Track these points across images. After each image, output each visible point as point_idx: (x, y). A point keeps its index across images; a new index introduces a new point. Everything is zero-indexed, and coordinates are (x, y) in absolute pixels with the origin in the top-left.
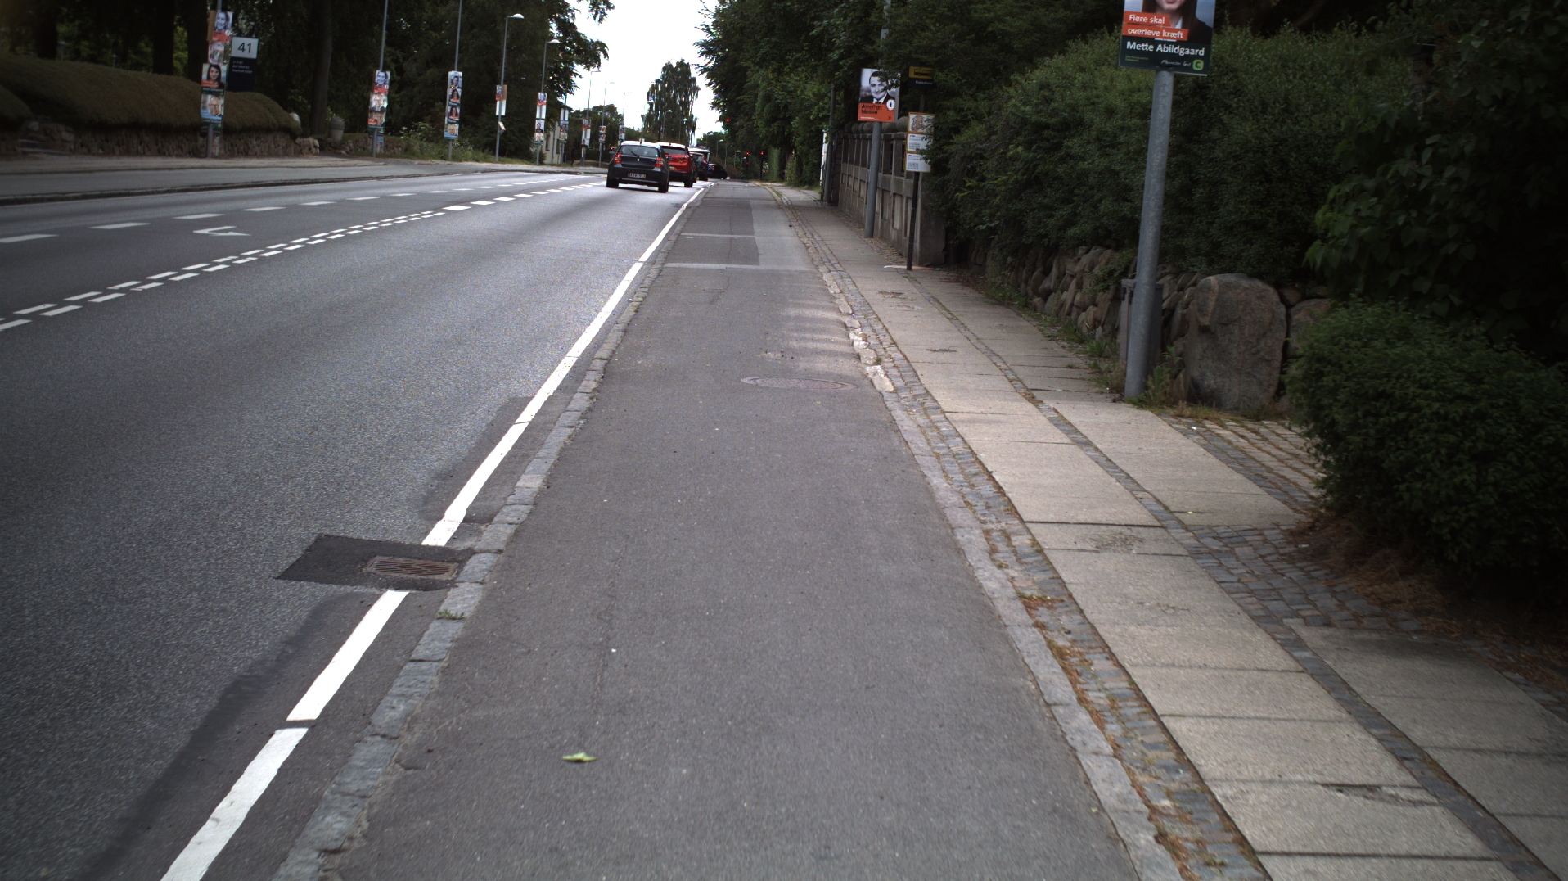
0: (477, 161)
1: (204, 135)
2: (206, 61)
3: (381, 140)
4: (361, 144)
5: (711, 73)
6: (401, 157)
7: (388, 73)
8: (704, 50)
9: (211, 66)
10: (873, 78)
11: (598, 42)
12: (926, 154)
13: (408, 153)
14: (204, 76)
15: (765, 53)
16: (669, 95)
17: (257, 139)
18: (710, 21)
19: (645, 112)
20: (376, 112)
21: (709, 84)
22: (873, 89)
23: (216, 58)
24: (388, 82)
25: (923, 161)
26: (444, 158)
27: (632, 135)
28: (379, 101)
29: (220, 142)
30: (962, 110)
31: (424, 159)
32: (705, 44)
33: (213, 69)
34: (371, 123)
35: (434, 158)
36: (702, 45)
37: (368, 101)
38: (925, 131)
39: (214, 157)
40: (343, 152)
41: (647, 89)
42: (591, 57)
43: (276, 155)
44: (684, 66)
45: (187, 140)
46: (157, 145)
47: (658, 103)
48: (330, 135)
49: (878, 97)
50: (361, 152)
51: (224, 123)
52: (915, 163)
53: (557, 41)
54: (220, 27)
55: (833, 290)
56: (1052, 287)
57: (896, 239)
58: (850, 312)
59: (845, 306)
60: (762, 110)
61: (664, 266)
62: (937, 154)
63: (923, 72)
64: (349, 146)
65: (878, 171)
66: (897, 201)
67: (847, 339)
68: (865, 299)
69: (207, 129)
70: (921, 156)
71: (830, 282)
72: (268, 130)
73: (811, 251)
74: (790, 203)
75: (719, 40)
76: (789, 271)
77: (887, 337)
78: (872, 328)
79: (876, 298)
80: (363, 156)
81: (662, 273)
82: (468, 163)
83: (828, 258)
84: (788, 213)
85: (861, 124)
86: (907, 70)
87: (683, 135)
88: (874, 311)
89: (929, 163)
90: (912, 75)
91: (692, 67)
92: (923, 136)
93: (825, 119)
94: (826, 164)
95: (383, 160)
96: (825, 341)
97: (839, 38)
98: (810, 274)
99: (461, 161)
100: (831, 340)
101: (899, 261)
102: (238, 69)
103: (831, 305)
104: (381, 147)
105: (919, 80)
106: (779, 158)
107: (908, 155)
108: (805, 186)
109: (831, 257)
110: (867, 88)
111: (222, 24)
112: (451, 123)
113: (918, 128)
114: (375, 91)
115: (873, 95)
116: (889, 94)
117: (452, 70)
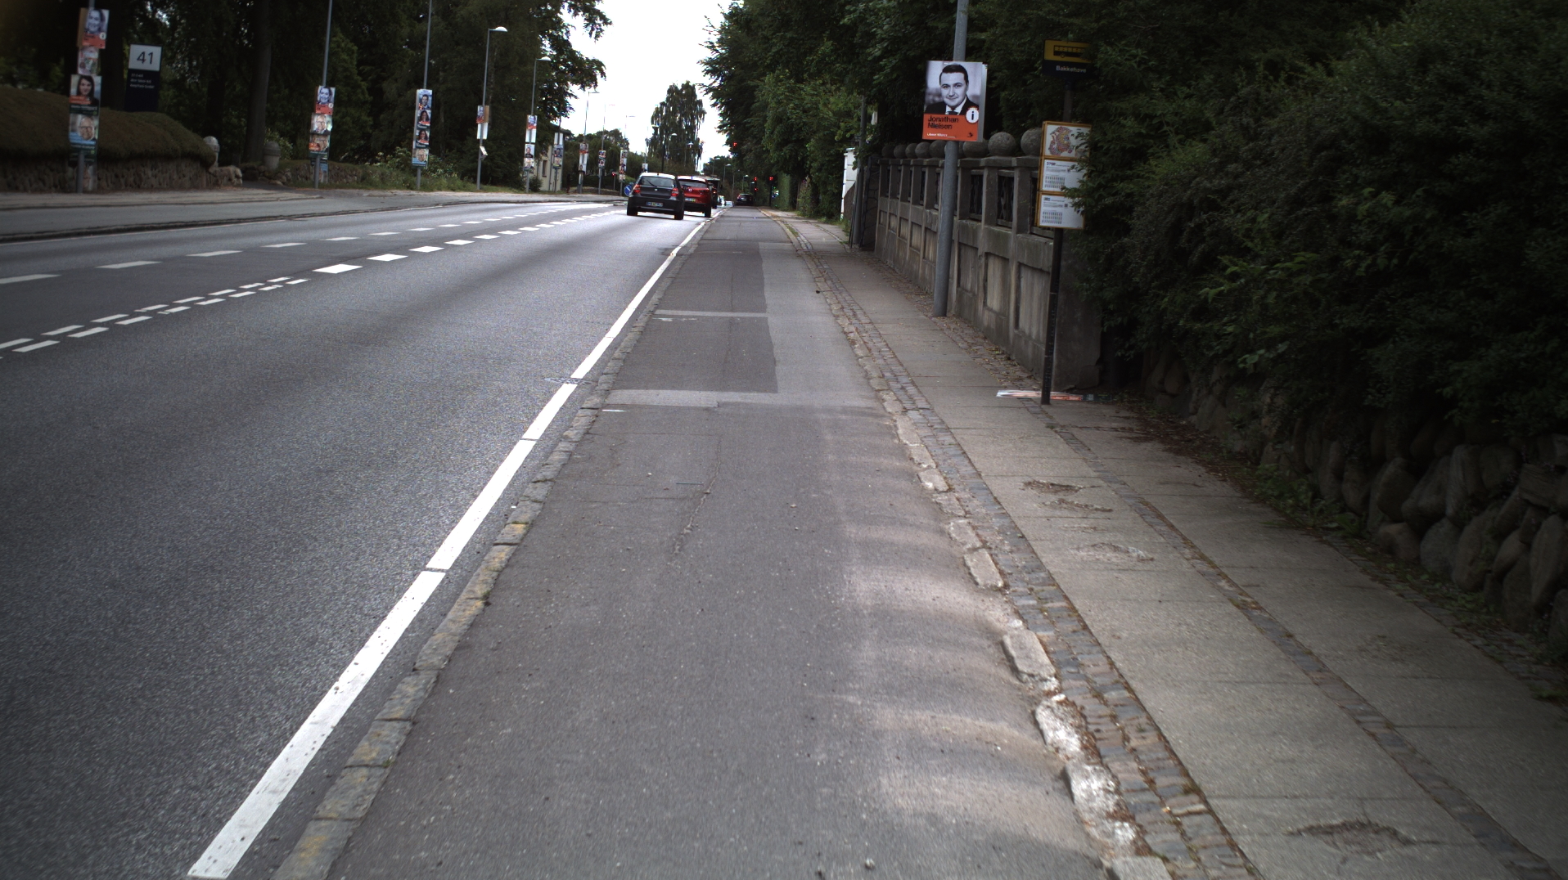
0: (453, 190)
1: (74, 164)
2: (75, 72)
3: (324, 167)
4: (302, 173)
5: (717, 93)
6: (354, 188)
7: (333, 90)
8: (709, 68)
9: (82, 77)
10: (944, 75)
11: (594, 61)
12: (1083, 197)
13: (365, 182)
14: (73, 90)
15: (777, 52)
16: (675, 119)
17: (153, 168)
18: (715, 38)
19: (650, 136)
20: (319, 135)
21: (714, 105)
22: (945, 92)
23: (88, 67)
24: (332, 100)
25: (1071, 209)
26: (410, 188)
27: (635, 165)
28: (322, 123)
29: (94, 172)
30: (1151, 116)
31: (384, 189)
32: (710, 62)
33: (84, 81)
34: (313, 148)
35: (398, 188)
36: (705, 64)
37: (309, 124)
38: (1073, 155)
39: (86, 192)
40: (279, 183)
42: (586, 76)
43: (181, 187)
44: (689, 89)
45: (52, 170)
47: (662, 128)
48: (263, 163)
49: (953, 103)
50: (299, 180)
52: (1056, 211)
53: (549, 59)
54: (92, 29)
55: (930, 480)
56: (1450, 511)
57: (993, 326)
58: (1000, 584)
59: (975, 549)
60: (772, 133)
61: (607, 401)
62: (1101, 197)
63: (1070, 50)
64: (287, 176)
65: (953, 215)
66: (995, 268)
67: (1038, 743)
68: (1006, 515)
69: (77, 157)
70: (1068, 201)
71: (915, 448)
72: (168, 157)
73: (860, 353)
74: (810, 247)
75: (725, 58)
76: (829, 410)
77: (1152, 737)
78: (1088, 680)
79: (1029, 509)
80: (303, 187)
81: (596, 425)
82: (440, 193)
83: (892, 372)
84: (811, 266)
85: (910, 146)
86: (1041, 47)
87: (687, 162)
88: (1050, 576)
89: (1082, 213)
90: (1049, 56)
91: (697, 87)
92: (1071, 164)
93: (848, 141)
94: (850, 192)
95: (325, 191)
96: (984, 765)
97: (881, 28)
98: (870, 419)
99: (432, 191)
100: (994, 756)
101: (1020, 379)
102: (136, 83)
103: (942, 543)
104: (325, 177)
105: (1062, 64)
106: (791, 183)
107: (1043, 197)
108: (824, 219)
109: (897, 368)
110: (937, 90)
111: (95, 26)
112: (420, 148)
113: (1060, 150)
114: (317, 112)
115: (946, 100)
116: (971, 99)
117: (421, 87)
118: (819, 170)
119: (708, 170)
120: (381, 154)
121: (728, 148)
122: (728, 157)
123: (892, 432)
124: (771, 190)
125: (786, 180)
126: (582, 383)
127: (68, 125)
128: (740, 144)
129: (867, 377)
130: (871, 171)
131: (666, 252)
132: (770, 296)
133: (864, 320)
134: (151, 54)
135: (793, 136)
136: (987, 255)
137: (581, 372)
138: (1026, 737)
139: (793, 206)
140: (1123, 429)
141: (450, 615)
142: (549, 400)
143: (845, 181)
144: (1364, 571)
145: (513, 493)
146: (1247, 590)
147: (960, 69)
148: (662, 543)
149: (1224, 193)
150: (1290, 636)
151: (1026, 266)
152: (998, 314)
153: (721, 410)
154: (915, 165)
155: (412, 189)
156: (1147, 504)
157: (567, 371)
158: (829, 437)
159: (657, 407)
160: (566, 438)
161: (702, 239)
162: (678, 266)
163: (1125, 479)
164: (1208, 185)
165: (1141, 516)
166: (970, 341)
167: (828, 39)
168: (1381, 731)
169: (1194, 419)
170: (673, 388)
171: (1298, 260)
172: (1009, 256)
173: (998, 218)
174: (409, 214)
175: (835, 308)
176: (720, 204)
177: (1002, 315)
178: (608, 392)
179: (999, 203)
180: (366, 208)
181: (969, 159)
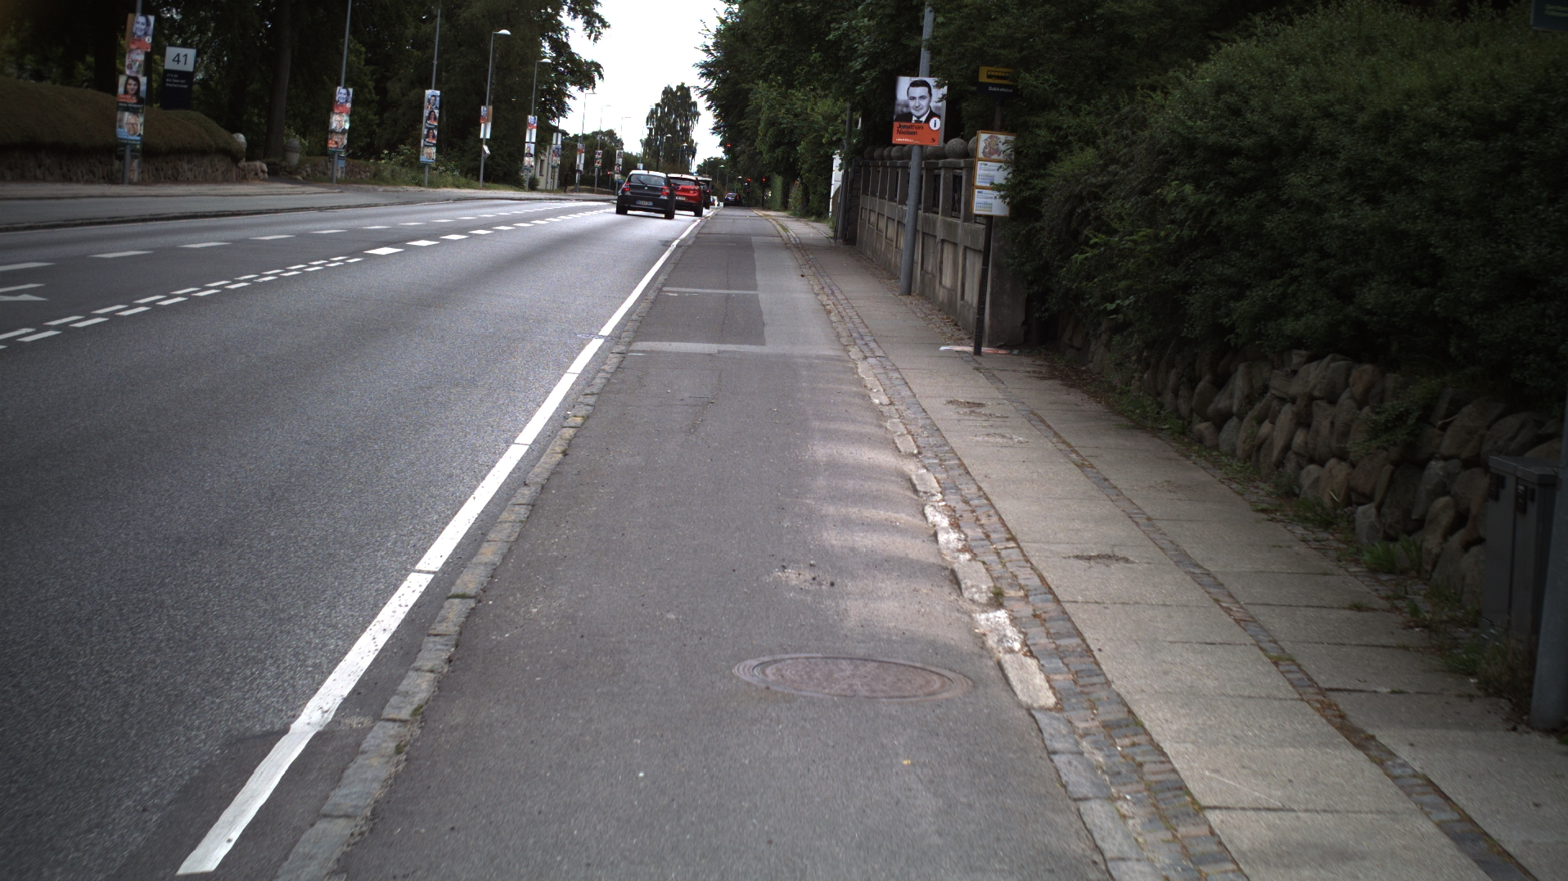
0: (458, 187)
1: (121, 158)
2: (123, 73)
3: (342, 164)
4: (321, 168)
5: (711, 95)
6: (368, 183)
7: (351, 90)
8: (705, 71)
9: (129, 77)
10: (911, 88)
11: (592, 63)
12: (1007, 191)
13: (377, 178)
14: (121, 90)
15: (770, 64)
16: (669, 120)
17: (189, 162)
18: (710, 42)
19: (645, 136)
20: (337, 133)
21: (709, 108)
22: (912, 103)
23: (135, 68)
24: (350, 100)
25: (999, 201)
26: (419, 184)
27: (630, 162)
28: (340, 121)
29: (139, 165)
30: (1060, 128)
31: (394, 185)
32: (705, 65)
33: (131, 81)
34: (331, 145)
35: (407, 185)
36: (701, 67)
37: (326, 123)
38: (1001, 157)
39: (131, 183)
40: (299, 177)
41: (647, 113)
42: (584, 78)
43: (215, 181)
44: (684, 90)
45: (101, 163)
46: (61, 169)
47: (657, 129)
48: (284, 158)
49: (918, 114)
50: (319, 177)
51: (144, 144)
52: (987, 202)
53: (549, 61)
54: (139, 33)
55: (878, 398)
56: (1235, 409)
57: (946, 301)
58: (916, 452)
59: (902, 435)
60: (765, 135)
61: (631, 349)
62: (1021, 191)
63: (1000, 74)
64: (306, 171)
65: (918, 209)
66: (948, 250)
67: (923, 523)
68: (929, 418)
69: (123, 151)
70: (996, 193)
71: (870, 380)
72: (203, 152)
73: (834, 319)
74: (798, 241)
75: (720, 62)
76: (806, 357)
77: (995, 519)
78: (962, 496)
79: (946, 416)
80: (321, 182)
81: (625, 363)
82: (446, 190)
83: (859, 332)
84: (799, 256)
85: (888, 149)
86: (977, 71)
87: (681, 162)
88: (952, 449)
89: (1008, 204)
90: (983, 78)
91: (692, 90)
92: (999, 164)
93: (837, 144)
94: (837, 192)
95: (343, 186)
96: (887, 530)
97: (862, 43)
98: (838, 363)
99: (438, 187)
100: (897, 527)
101: (962, 339)
102: (171, 83)
103: (881, 432)
104: (342, 172)
105: (994, 85)
106: (783, 184)
107: (976, 190)
108: (813, 218)
109: (863, 330)
110: (905, 101)
111: (141, 30)
112: (428, 146)
113: (991, 154)
114: (336, 111)
115: (913, 111)
116: (933, 110)
117: (430, 88)
118: (809, 171)
119: (701, 170)
120: (386, 152)
121: (722, 149)
122: (722, 159)
123: (854, 371)
124: (764, 192)
125: (778, 181)
126: (607, 339)
127: (116, 121)
128: (734, 146)
129: (838, 336)
130: (855, 172)
131: (666, 244)
132: (760, 278)
133: (840, 297)
134: (186, 55)
135: (784, 139)
136: (943, 241)
137: (606, 330)
138: (917, 521)
139: (785, 206)
140: (1034, 372)
141: (542, 460)
142: (583, 349)
143: (833, 182)
144: (1177, 451)
145: (569, 402)
146: (1088, 459)
147: (925, 84)
148: (681, 428)
149: (1105, 187)
150: (1106, 480)
151: (970, 248)
152: (949, 290)
153: (720, 355)
154: (891, 167)
155: (420, 186)
156: (1035, 415)
157: (594, 330)
158: (804, 373)
159: (671, 352)
160: (604, 370)
161: (699, 233)
162: (678, 255)
163: (1024, 400)
164: (1094, 181)
165: (1029, 421)
166: (928, 312)
167: (817, 51)
168: (1143, 521)
169: (1091, 365)
170: (682, 341)
171: (1141, 234)
172: (958, 242)
173: (953, 210)
174: (426, 208)
175: (817, 288)
176: (714, 204)
177: (953, 290)
178: (630, 343)
179: (954, 198)
180: (387, 202)
181: (932, 159)
